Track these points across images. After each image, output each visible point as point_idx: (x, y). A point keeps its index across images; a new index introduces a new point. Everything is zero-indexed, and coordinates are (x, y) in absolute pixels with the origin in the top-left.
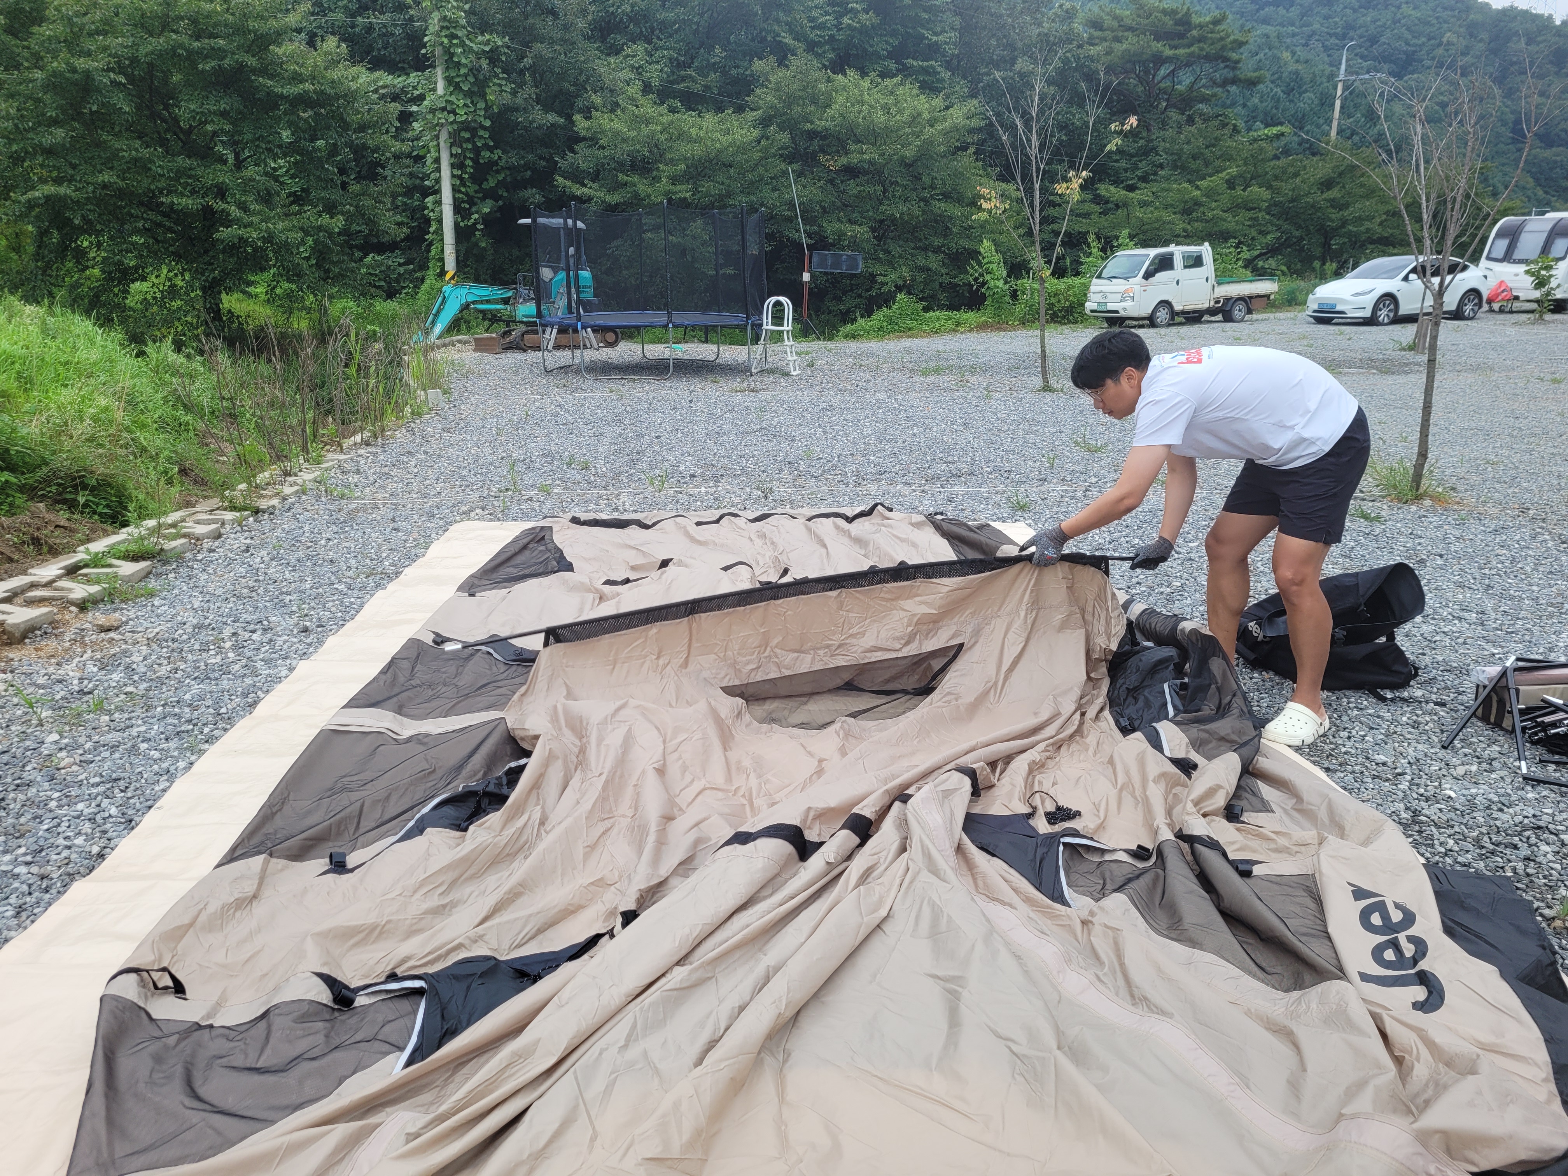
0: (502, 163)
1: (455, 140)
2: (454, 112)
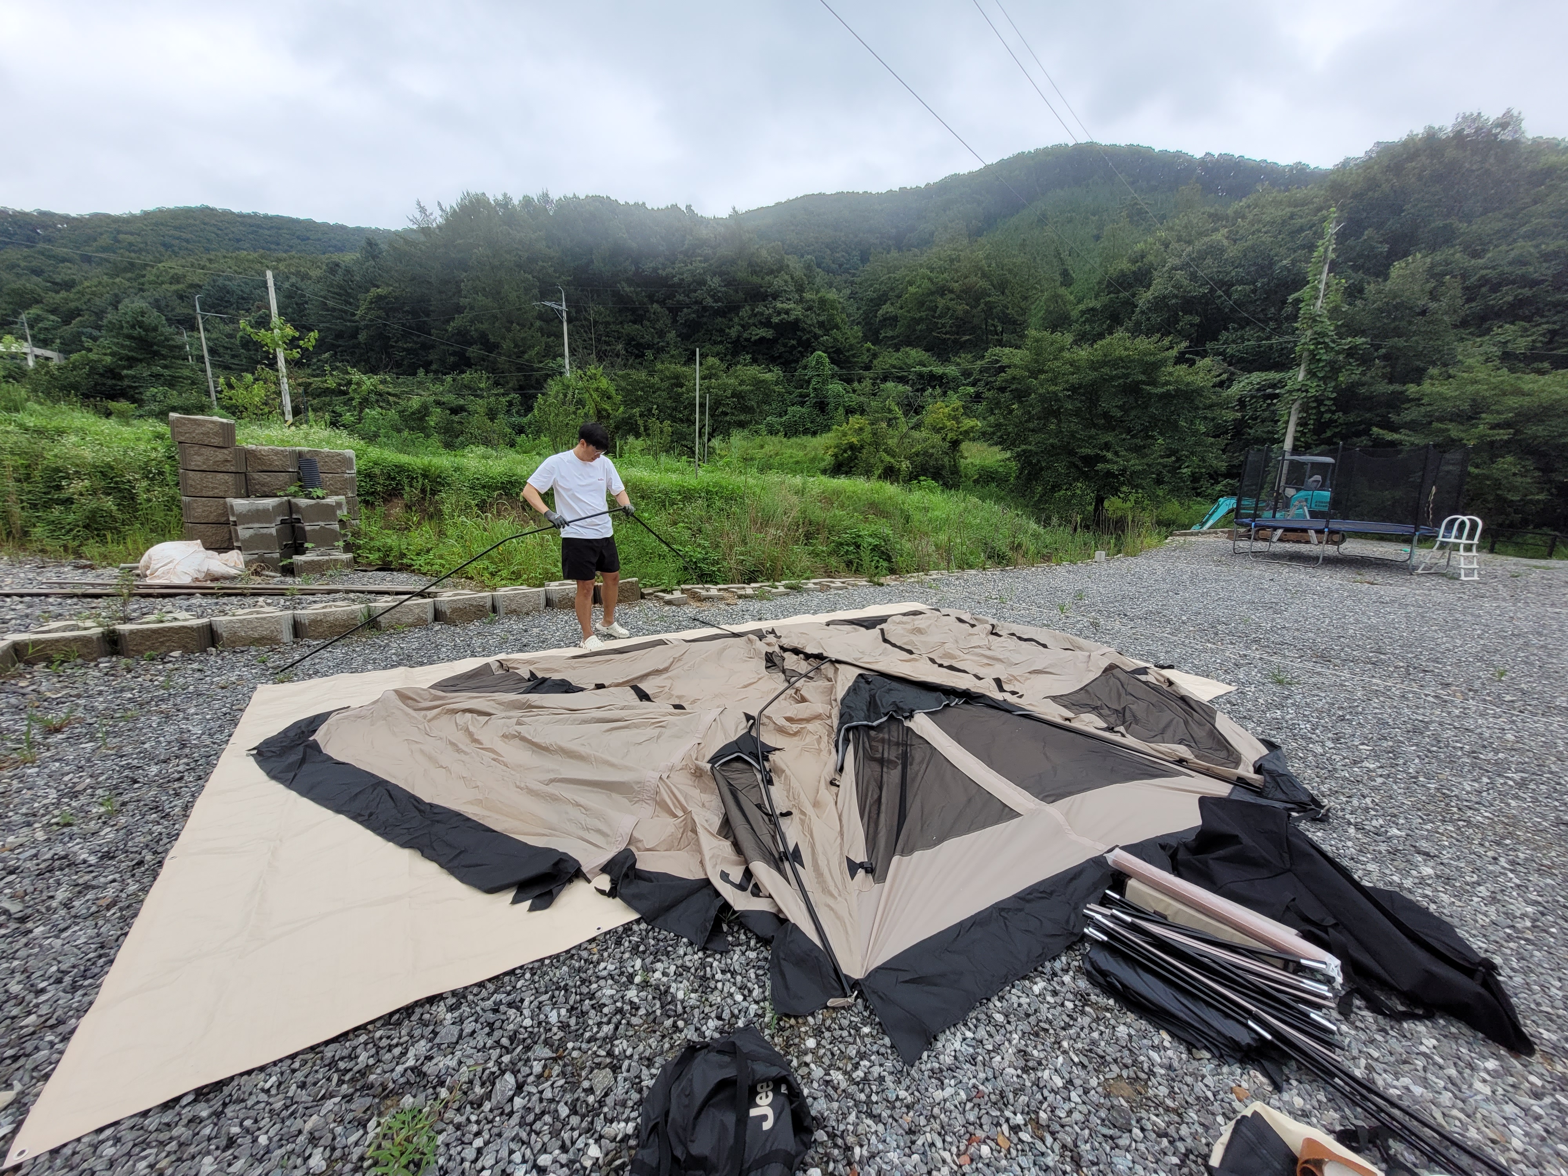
0: (1340, 421)
1: (1304, 408)
2: (1307, 391)
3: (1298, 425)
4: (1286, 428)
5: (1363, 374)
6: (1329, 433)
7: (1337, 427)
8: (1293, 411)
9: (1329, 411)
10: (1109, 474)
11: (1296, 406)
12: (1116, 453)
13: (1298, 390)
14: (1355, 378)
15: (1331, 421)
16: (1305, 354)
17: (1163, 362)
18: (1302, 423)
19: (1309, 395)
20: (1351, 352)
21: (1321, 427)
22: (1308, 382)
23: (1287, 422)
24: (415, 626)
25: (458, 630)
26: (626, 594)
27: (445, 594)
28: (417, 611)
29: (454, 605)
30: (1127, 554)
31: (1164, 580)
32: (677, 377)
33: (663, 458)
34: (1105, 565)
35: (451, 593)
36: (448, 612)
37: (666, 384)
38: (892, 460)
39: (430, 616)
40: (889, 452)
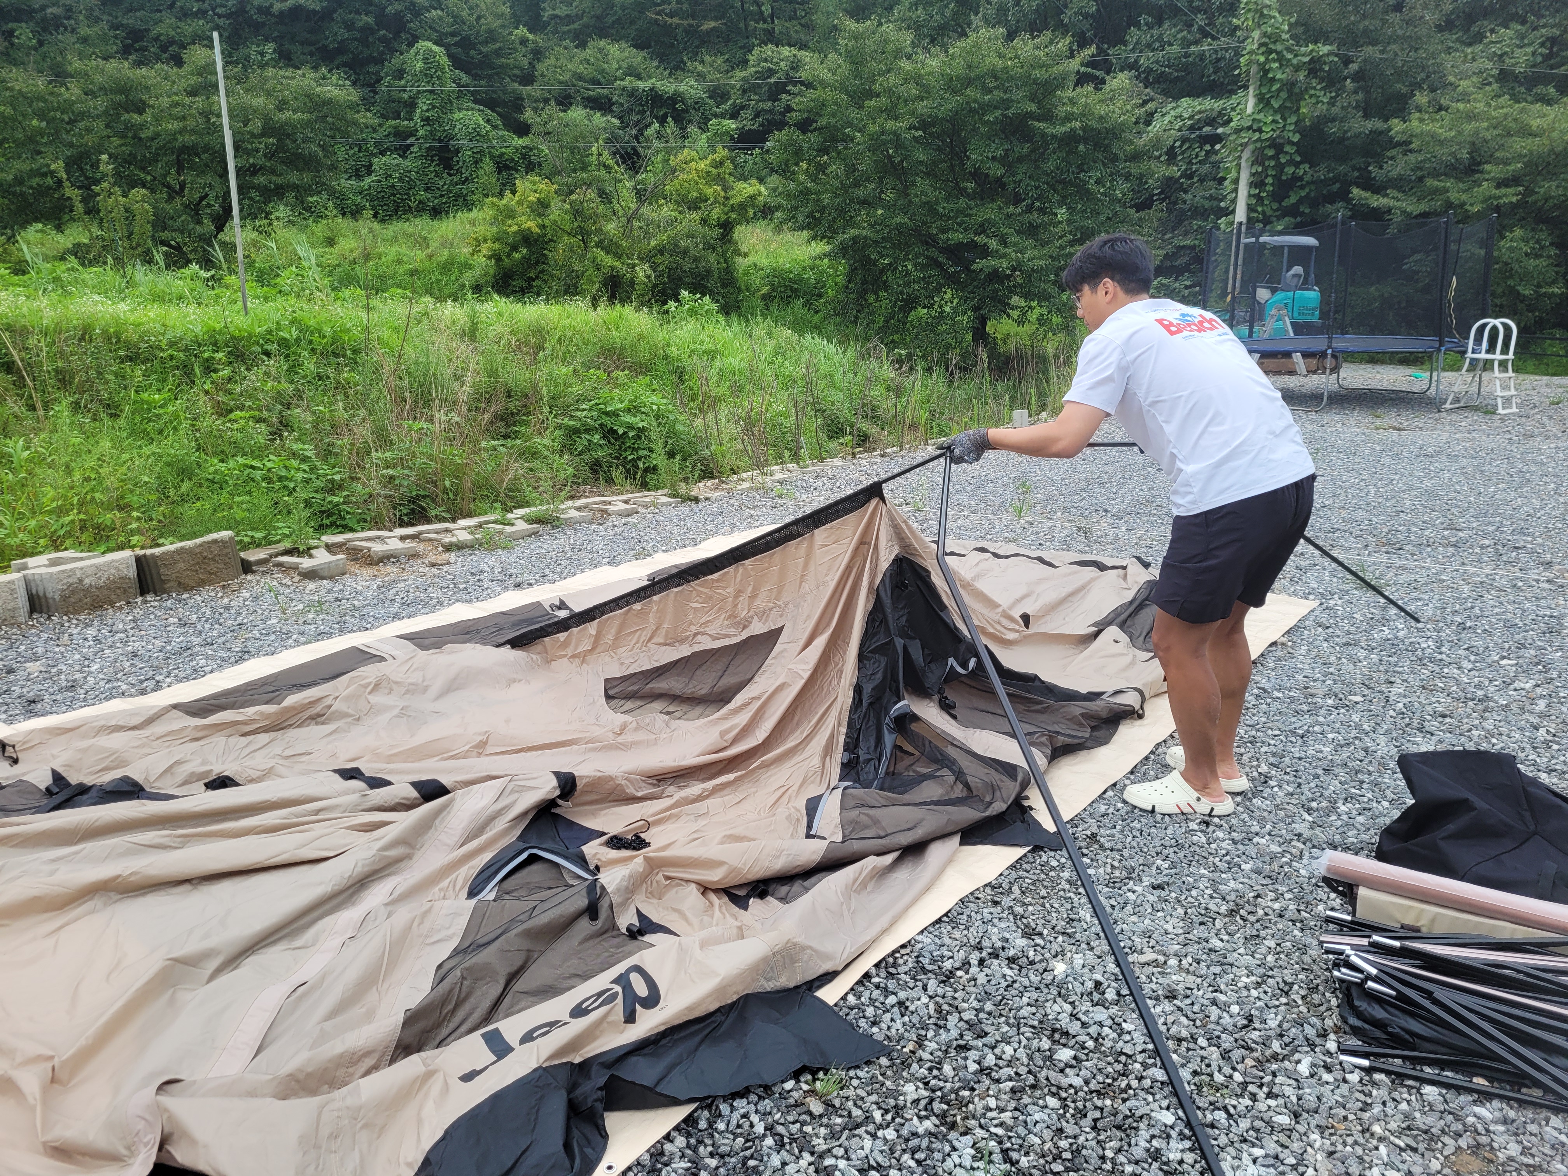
0: (1307, 178)
1: (1258, 159)
2: (1260, 130)
3: (1251, 185)
4: (1236, 190)
5: (1332, 103)
6: (1293, 199)
7: (1302, 187)
8: (1243, 162)
9: (1291, 162)
11: (1246, 154)
12: (1004, 242)
13: (1249, 128)
14: (1322, 108)
15: (1295, 178)
16: (1254, 69)
18: (1257, 183)
19: (1265, 136)
20: (1314, 67)
21: (1283, 188)
22: (1260, 116)
23: (1236, 181)
26: (213, 567)
32: (123, 88)
33: (140, 273)
37: (100, 104)
38: (617, 264)
40: (611, 248)
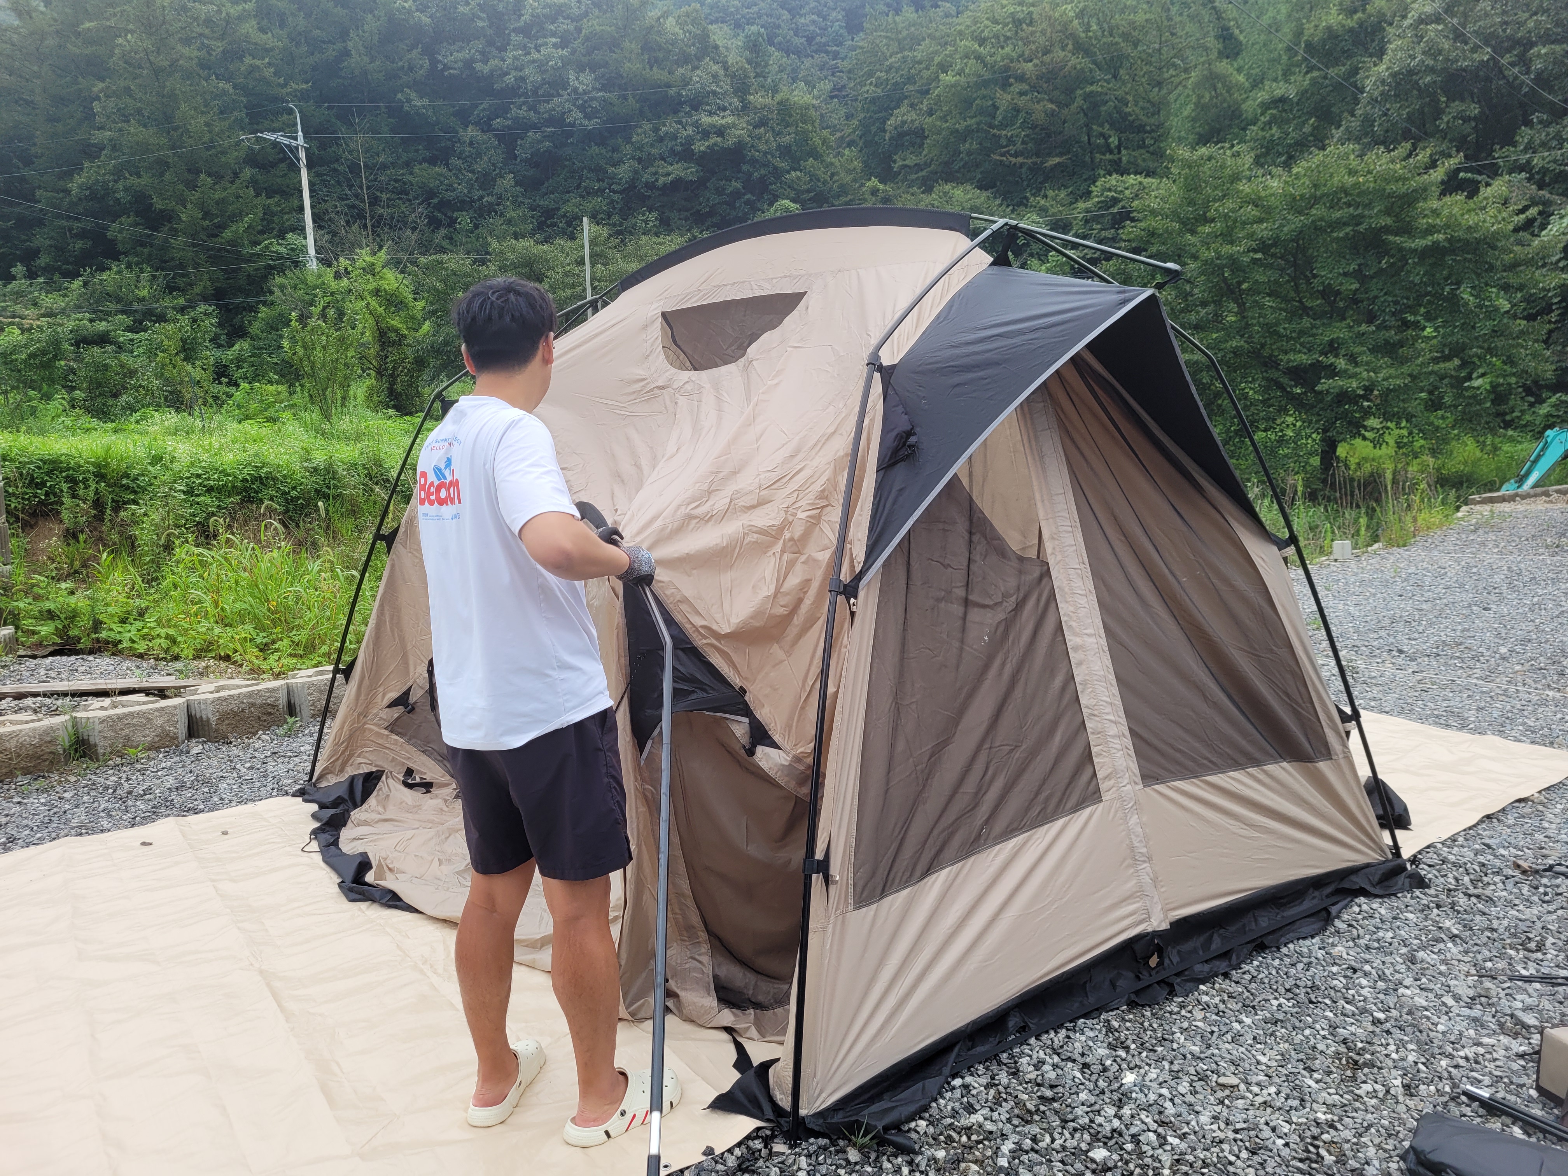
10: (1343, 397)
17: (1421, 193)
24: (158, 749)
25: (235, 751)
27: (201, 689)
28: (160, 721)
29: (223, 707)
30: (1390, 543)
31: (1462, 586)
34: (1353, 564)
35: (212, 687)
36: (213, 720)
39: (182, 728)
